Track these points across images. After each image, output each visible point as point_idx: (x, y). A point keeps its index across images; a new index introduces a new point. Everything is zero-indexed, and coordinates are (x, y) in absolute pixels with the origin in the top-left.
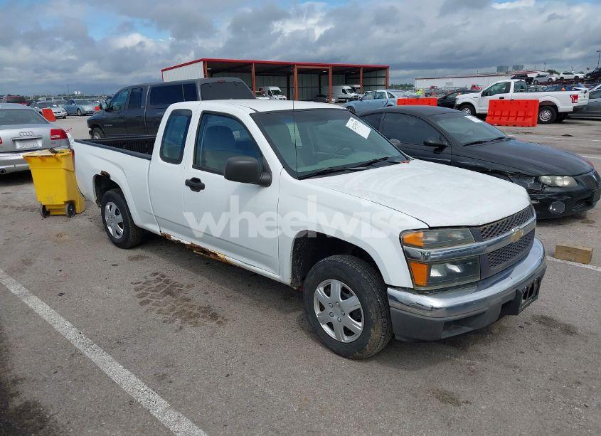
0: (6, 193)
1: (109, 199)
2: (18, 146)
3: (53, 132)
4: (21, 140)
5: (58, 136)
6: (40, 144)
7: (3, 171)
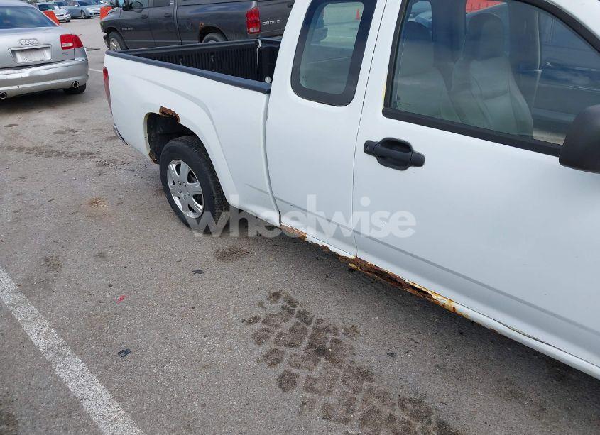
0: (11, 126)
1: (174, 155)
2: (21, 59)
3: (65, 39)
4: (23, 51)
5: (71, 44)
6: (47, 56)
7: (3, 94)
